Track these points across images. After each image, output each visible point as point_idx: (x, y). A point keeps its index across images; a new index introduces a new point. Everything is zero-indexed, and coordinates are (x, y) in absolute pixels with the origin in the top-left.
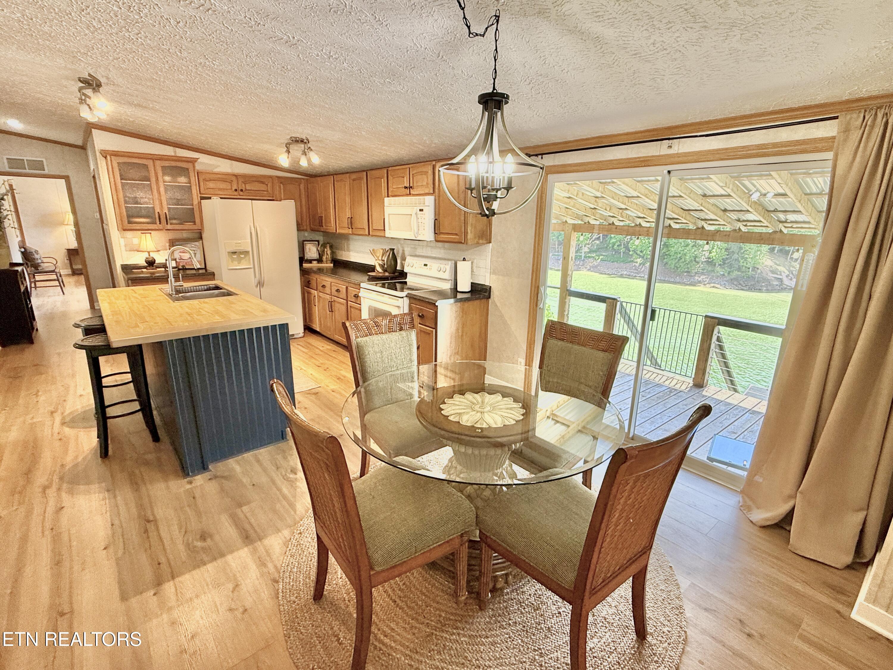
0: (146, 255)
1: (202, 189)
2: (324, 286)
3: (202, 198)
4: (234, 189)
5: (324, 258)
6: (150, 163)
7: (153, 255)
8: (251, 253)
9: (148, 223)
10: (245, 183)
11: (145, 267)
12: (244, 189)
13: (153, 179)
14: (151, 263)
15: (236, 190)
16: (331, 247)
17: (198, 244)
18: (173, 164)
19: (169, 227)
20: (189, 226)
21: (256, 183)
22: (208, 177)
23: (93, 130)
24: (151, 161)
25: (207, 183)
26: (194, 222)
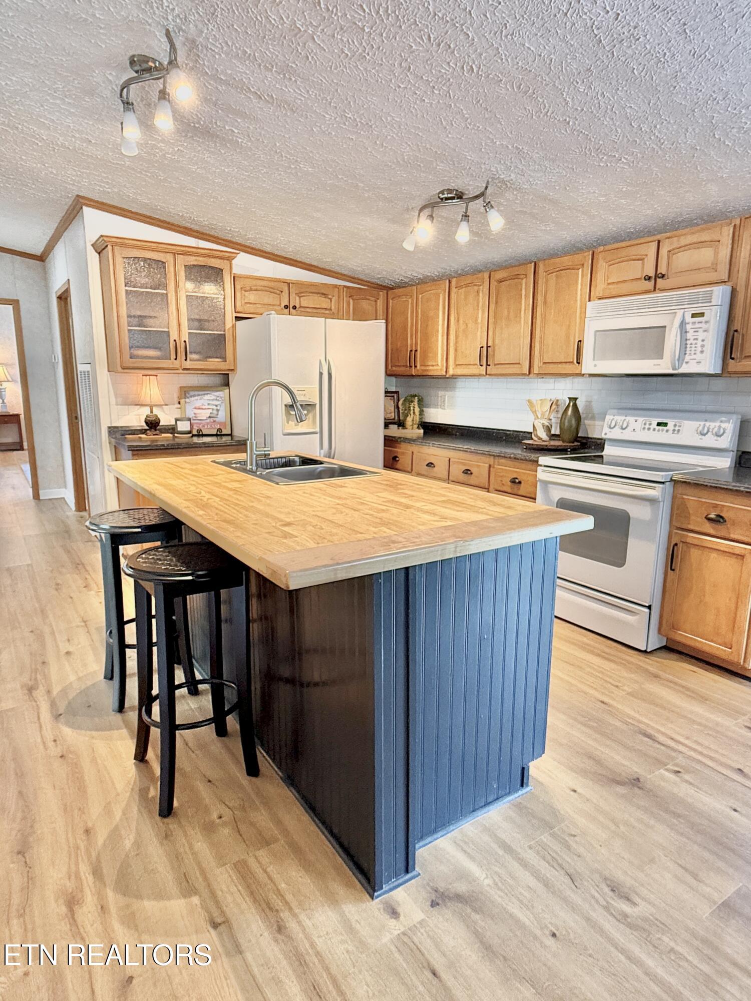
0: (146, 411)
1: (238, 304)
2: (430, 465)
3: (238, 319)
4: (283, 305)
5: (409, 420)
6: (169, 258)
7: (156, 411)
8: (318, 406)
9: (158, 358)
10: (299, 295)
11: (143, 432)
12: (298, 306)
13: (171, 286)
14: (153, 424)
15: (286, 307)
16: (421, 402)
17: (223, 394)
18: (201, 261)
19: (188, 364)
20: (215, 363)
21: (316, 297)
22: (249, 283)
23: (84, 207)
24: (171, 255)
25: (247, 294)
26: (224, 359)
